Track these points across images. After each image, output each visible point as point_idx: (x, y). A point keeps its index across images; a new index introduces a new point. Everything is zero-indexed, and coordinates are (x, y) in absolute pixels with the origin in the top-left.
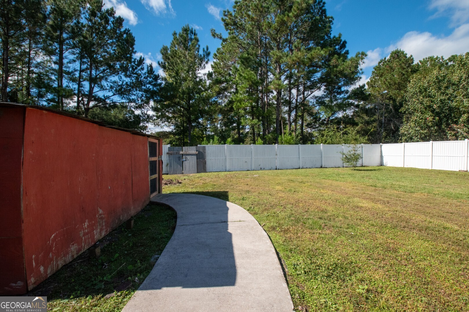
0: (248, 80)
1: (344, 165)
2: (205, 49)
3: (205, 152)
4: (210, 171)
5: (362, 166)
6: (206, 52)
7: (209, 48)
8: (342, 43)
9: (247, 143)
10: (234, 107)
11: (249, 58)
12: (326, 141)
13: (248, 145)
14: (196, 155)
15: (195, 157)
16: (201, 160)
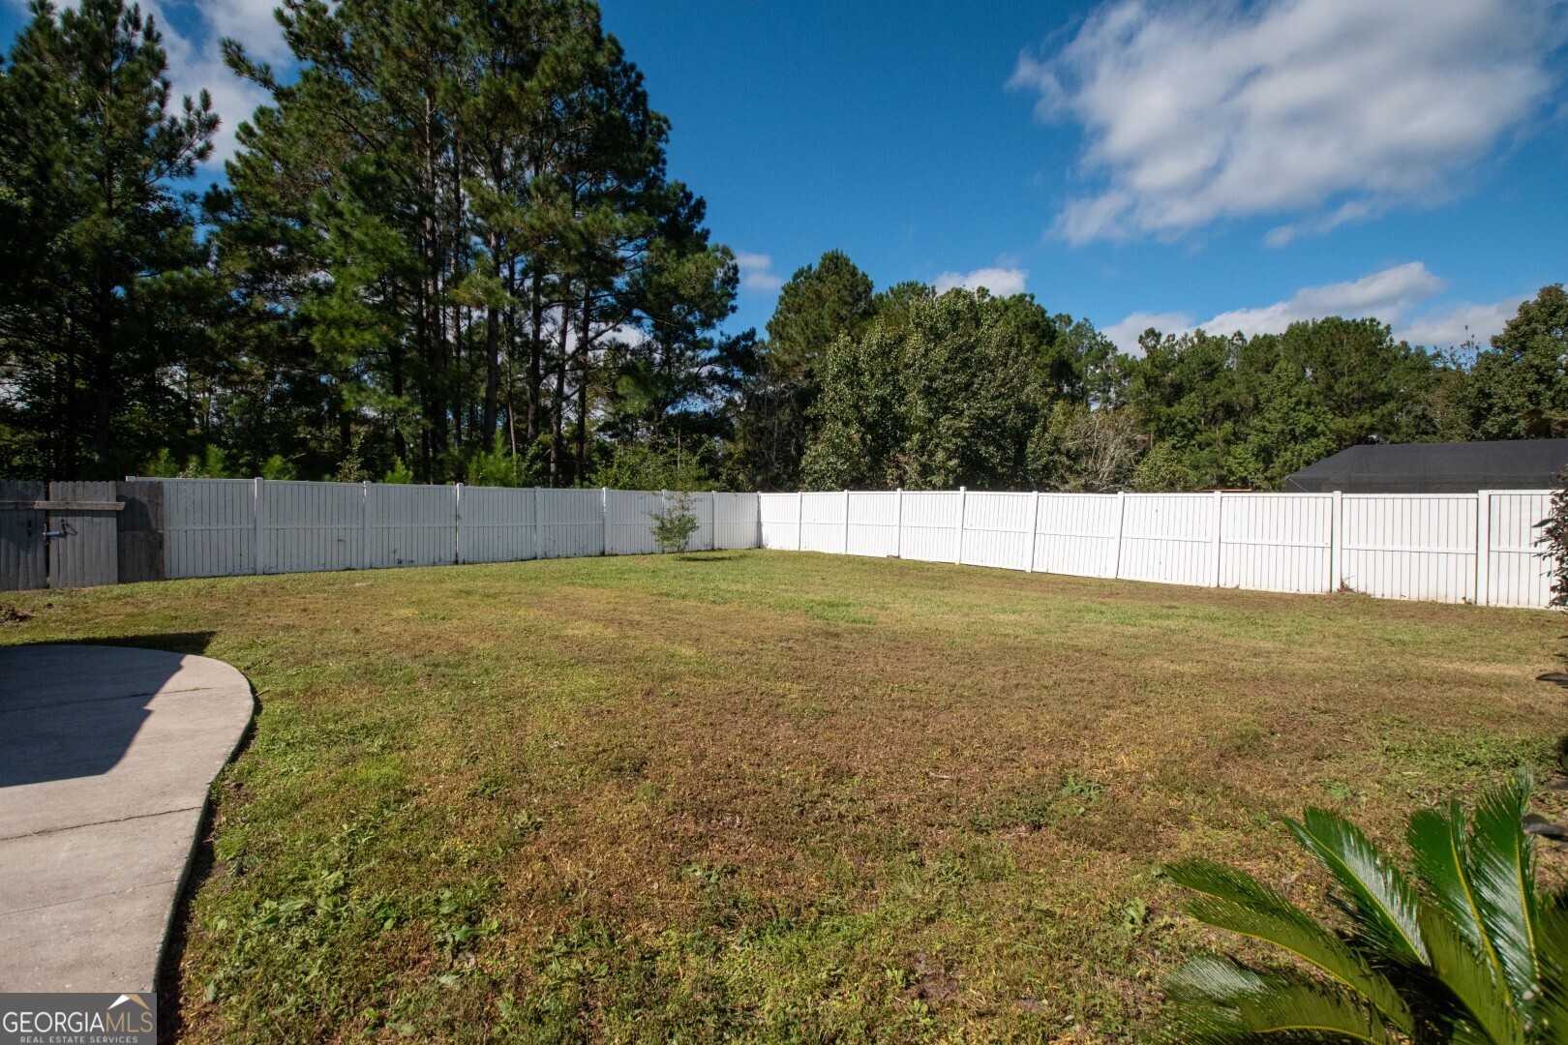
0: (379, 254)
1: (666, 549)
2: (197, 103)
3: (159, 505)
4: (182, 574)
5: (713, 550)
6: (199, 114)
7: (214, 99)
8: (693, 202)
9: (346, 478)
10: (313, 340)
11: (383, 180)
12: (617, 480)
13: (352, 485)
14: (118, 514)
15: (113, 522)
16: (141, 534)
